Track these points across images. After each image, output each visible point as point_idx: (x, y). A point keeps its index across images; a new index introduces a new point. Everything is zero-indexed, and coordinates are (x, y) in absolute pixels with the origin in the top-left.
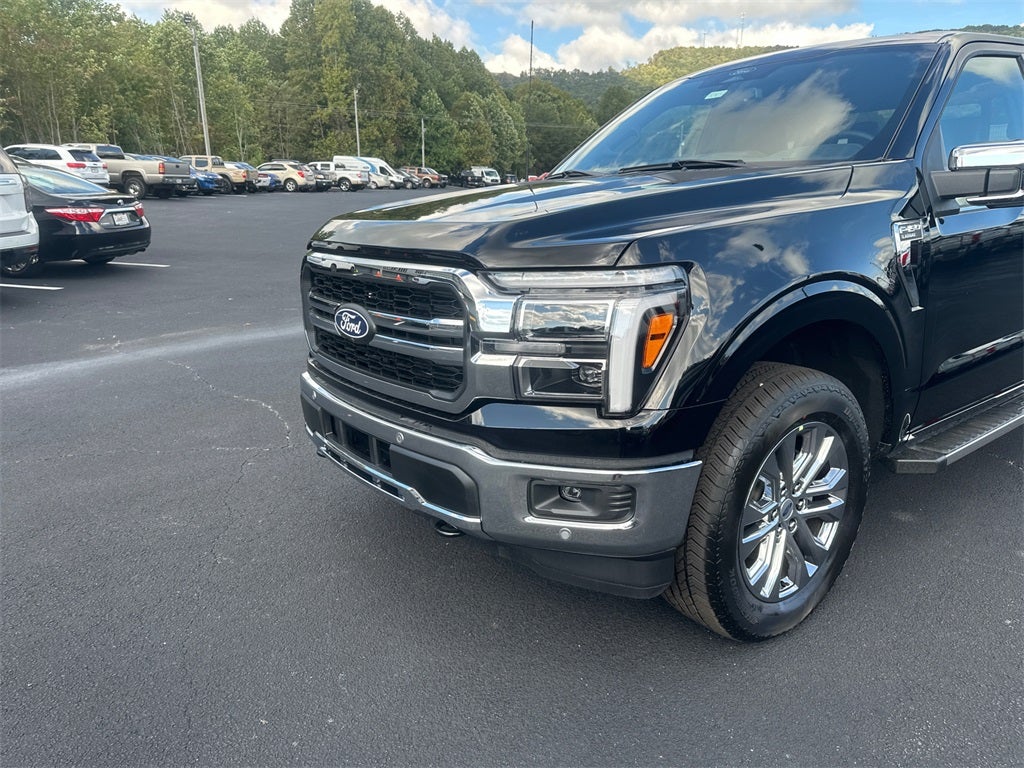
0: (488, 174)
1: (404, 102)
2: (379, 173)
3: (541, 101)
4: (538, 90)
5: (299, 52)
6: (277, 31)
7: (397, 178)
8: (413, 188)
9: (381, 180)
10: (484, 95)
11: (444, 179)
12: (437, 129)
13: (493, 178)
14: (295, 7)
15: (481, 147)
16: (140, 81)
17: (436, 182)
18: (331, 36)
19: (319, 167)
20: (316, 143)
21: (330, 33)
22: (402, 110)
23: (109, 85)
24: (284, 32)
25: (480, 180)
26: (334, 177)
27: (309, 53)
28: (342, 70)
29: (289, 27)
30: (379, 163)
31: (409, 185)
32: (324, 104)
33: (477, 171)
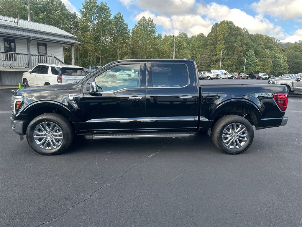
0: (264, 75)
1: (241, 53)
2: (224, 75)
3: (296, 52)
4: (295, 48)
5: (212, 41)
6: (207, 36)
7: (229, 76)
8: (235, 79)
9: (224, 76)
10: (271, 51)
11: (247, 76)
12: (251, 61)
13: (266, 76)
14: (212, 29)
15: (267, 67)
16: (163, 52)
17: (244, 77)
18: (221, 36)
19: (202, 73)
20: (212, 66)
21: (220, 36)
22: (240, 56)
23: (155, 53)
24: (208, 36)
25: (260, 77)
26: (205, 76)
27: (214, 42)
28: (222, 45)
29: (210, 35)
30: (224, 71)
31: (234, 78)
32: (216, 55)
33: (260, 74)
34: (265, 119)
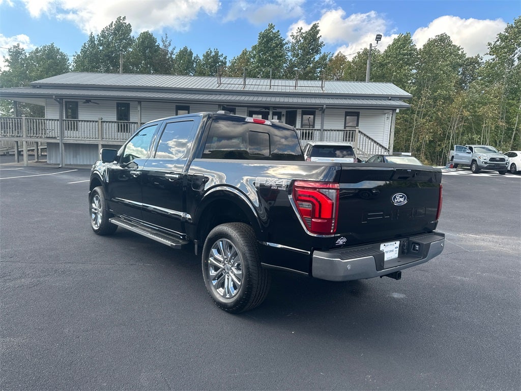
34: (280, 246)
